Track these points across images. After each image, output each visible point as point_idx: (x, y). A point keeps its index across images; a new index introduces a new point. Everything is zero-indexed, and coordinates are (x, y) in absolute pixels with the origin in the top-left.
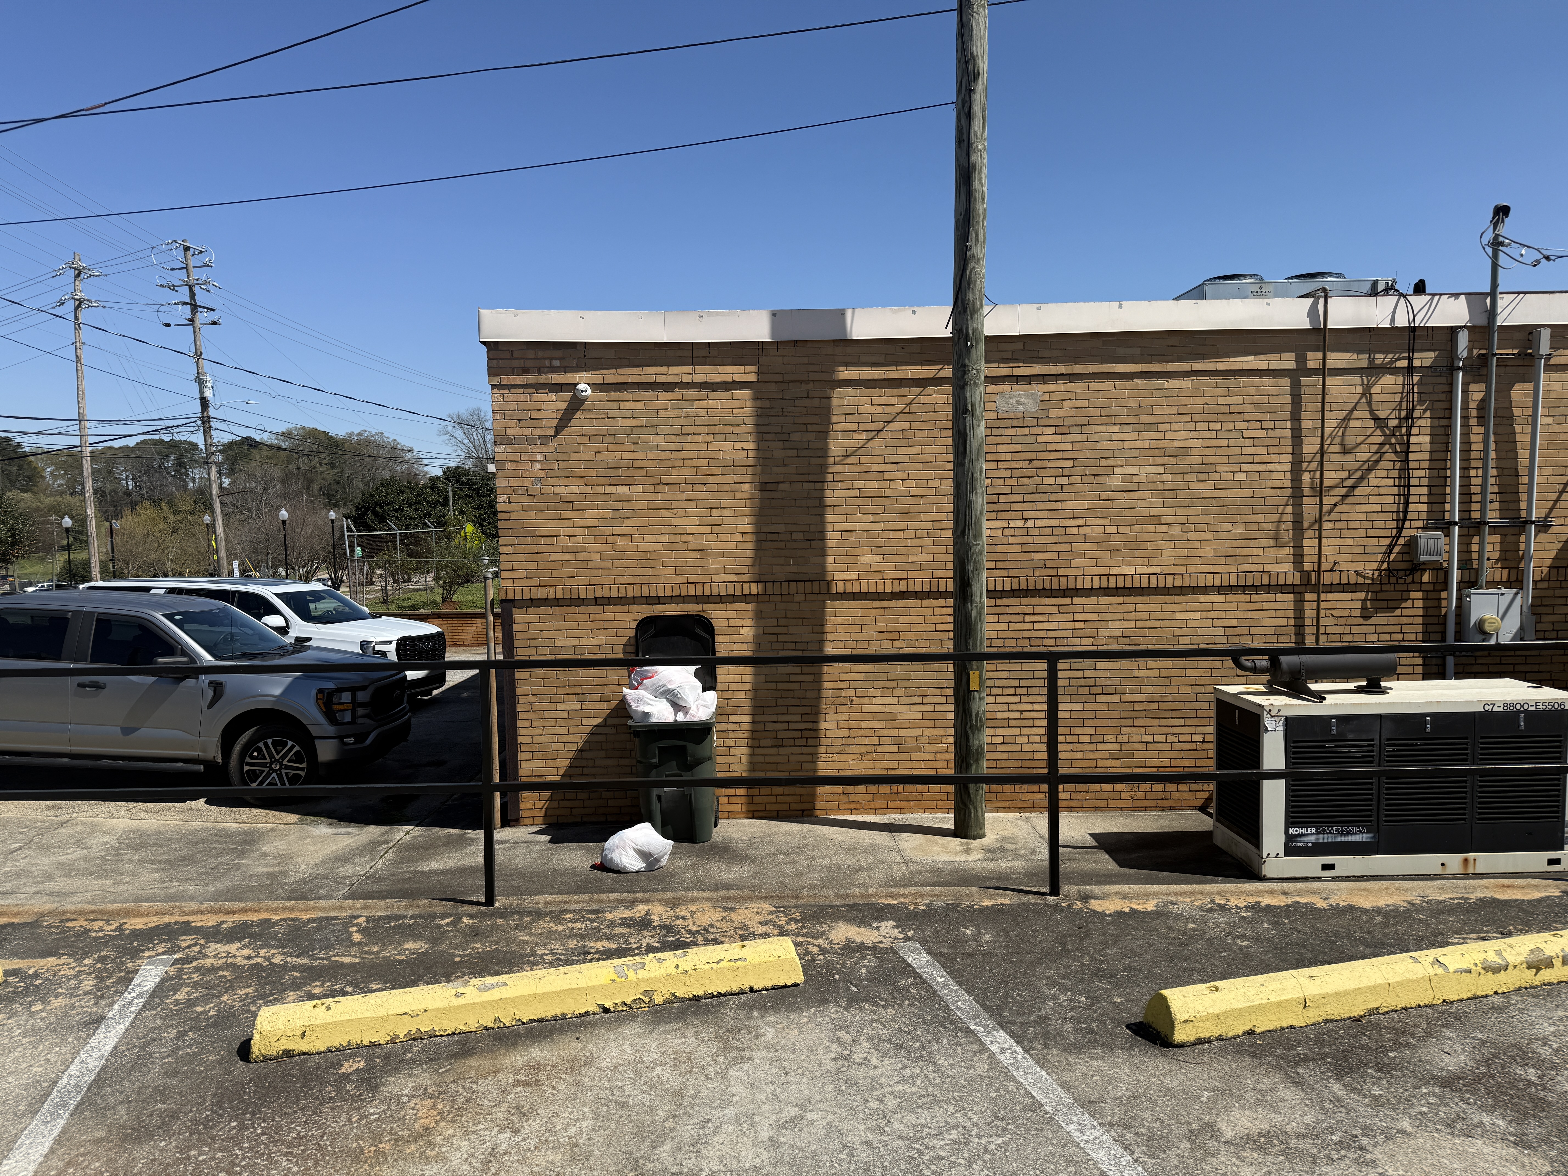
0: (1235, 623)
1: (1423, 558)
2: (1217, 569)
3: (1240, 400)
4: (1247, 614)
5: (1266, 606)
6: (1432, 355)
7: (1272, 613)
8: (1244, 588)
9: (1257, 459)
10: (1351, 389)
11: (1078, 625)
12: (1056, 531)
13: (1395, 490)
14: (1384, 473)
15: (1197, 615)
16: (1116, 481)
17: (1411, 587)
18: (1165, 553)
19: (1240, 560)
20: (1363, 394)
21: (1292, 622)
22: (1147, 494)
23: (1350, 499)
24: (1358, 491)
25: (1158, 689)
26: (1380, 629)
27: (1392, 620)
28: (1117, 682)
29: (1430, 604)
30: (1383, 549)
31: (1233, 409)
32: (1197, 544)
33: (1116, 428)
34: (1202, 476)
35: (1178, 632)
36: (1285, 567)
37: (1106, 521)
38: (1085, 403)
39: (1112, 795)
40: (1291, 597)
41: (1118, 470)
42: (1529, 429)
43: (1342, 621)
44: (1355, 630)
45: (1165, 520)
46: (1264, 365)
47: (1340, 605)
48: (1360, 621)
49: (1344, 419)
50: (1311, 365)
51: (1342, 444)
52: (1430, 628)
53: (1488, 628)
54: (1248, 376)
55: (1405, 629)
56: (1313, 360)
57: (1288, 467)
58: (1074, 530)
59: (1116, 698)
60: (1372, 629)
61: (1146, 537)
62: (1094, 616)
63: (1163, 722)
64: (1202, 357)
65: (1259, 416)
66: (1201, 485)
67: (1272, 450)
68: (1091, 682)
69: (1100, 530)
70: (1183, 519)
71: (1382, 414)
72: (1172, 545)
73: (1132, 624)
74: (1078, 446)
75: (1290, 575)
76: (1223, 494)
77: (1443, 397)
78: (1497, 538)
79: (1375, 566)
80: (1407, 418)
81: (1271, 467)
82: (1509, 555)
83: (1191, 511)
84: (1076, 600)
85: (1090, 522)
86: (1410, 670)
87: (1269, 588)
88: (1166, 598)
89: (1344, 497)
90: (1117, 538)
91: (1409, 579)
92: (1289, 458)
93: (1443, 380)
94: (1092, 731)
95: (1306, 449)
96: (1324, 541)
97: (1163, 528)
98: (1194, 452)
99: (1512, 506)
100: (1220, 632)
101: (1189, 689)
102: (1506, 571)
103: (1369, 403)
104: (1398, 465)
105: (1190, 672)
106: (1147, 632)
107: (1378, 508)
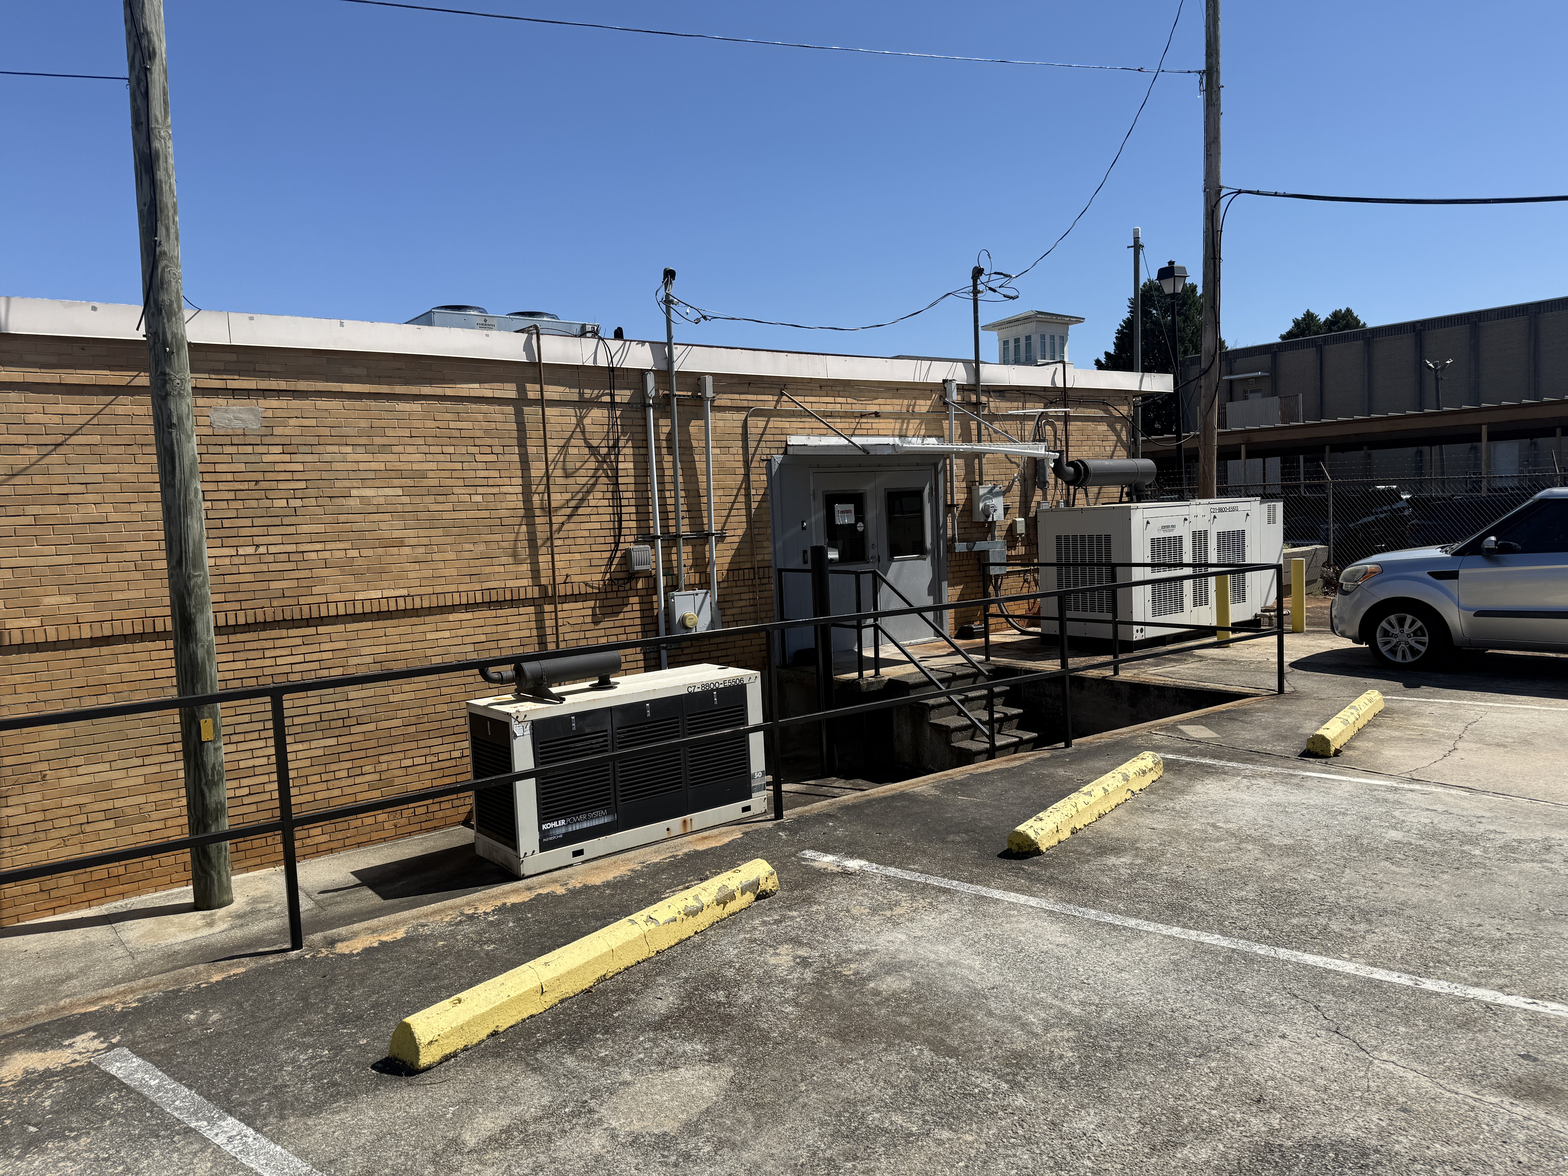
0: (483, 638)
1: (637, 568)
2: (462, 588)
3: (469, 425)
4: (494, 629)
5: (510, 619)
6: (628, 393)
7: (516, 626)
8: (489, 604)
9: (491, 482)
10: (566, 420)
11: (325, 656)
12: (293, 557)
13: (610, 510)
14: (600, 495)
15: (447, 634)
16: (354, 503)
17: (630, 593)
18: (411, 575)
19: (483, 578)
20: (578, 425)
21: (535, 632)
22: (387, 517)
23: (575, 519)
24: (581, 511)
25: (414, 712)
26: (608, 632)
27: (617, 624)
28: (371, 710)
29: (646, 606)
30: (605, 562)
31: (464, 433)
32: (442, 565)
33: (349, 449)
34: (440, 498)
35: (429, 652)
36: (525, 582)
37: (347, 545)
38: (313, 422)
39: (375, 827)
40: (531, 609)
41: (354, 492)
42: (704, 458)
43: (577, 628)
44: (588, 634)
45: (408, 542)
46: (488, 394)
47: (575, 613)
48: (592, 626)
49: (563, 446)
50: (531, 395)
51: (564, 469)
52: (647, 628)
53: (689, 623)
54: (475, 403)
55: (628, 630)
56: (532, 390)
57: (519, 489)
58: (313, 556)
59: (372, 727)
60: (602, 633)
61: (389, 559)
62: (343, 645)
63: (422, 744)
64: (430, 382)
65: (489, 441)
66: (440, 507)
67: (503, 474)
68: (344, 714)
69: (341, 554)
70: (425, 541)
71: (595, 443)
72: (417, 566)
73: (383, 649)
74: (309, 466)
75: (529, 589)
76: (462, 515)
77: (640, 429)
78: (689, 549)
79: (599, 577)
80: (614, 447)
81: (504, 489)
82: (699, 562)
83: (433, 532)
84: (321, 629)
85: (329, 546)
86: (634, 665)
87: (514, 603)
88: (415, 620)
89: (570, 516)
90: (360, 561)
91: (627, 587)
92: (519, 481)
93: (639, 415)
94: (349, 765)
95: (534, 473)
96: (557, 557)
97: (407, 550)
98: (430, 474)
99: (698, 521)
100: (470, 648)
101: (445, 708)
102: (698, 575)
103: (583, 432)
104: (611, 488)
105: (444, 690)
106: (399, 655)
107: (598, 526)
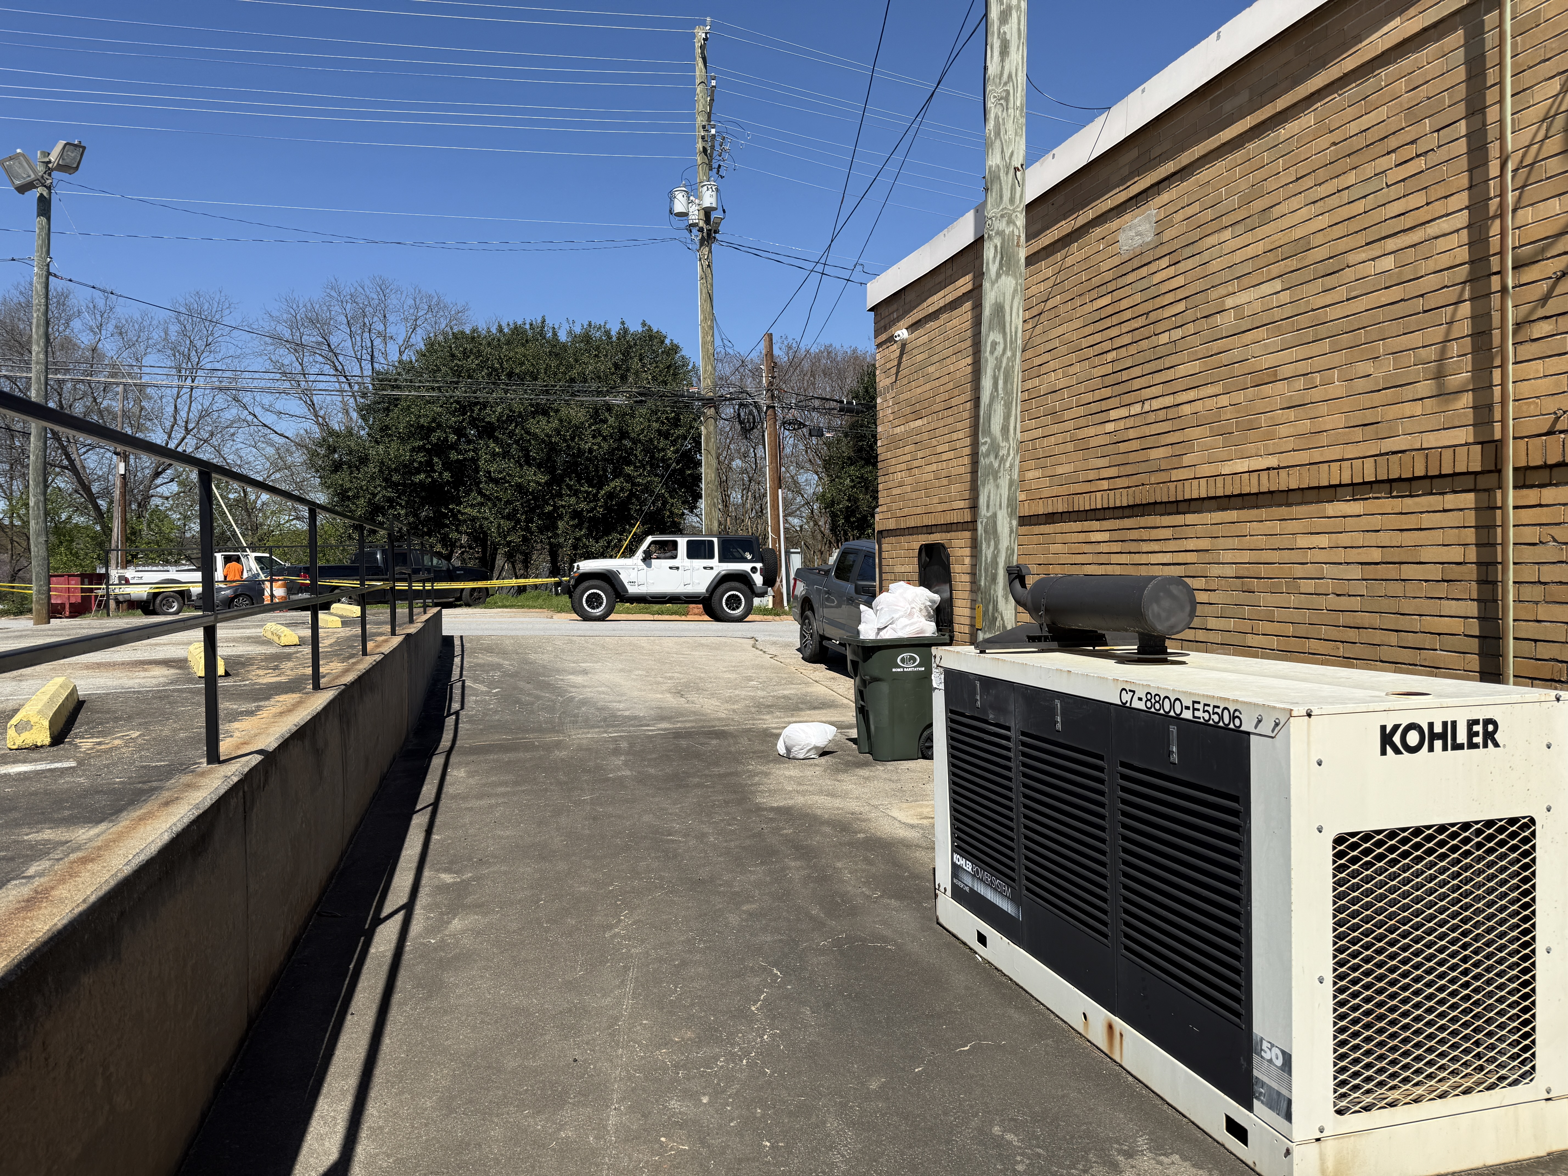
0: (1380, 555)
4: (1397, 539)
5: (1427, 520)
7: (1439, 537)
9: (1408, 221)
12: (1171, 413)
15: (1323, 541)
18: (1283, 430)
21: (1472, 555)
22: (1262, 333)
33: (1228, 234)
34: (1330, 281)
35: (1299, 571)
37: (1216, 389)
38: (1198, 207)
40: (1468, 499)
41: (1229, 302)
45: (1283, 372)
58: (1187, 409)
61: (1260, 406)
62: (1206, 544)
67: (1431, 194)
69: (1212, 403)
70: (1305, 367)
72: (1291, 414)
73: (1246, 556)
74: (1190, 276)
75: (1462, 452)
81: (1432, 230)
83: (1315, 349)
85: (1202, 393)
90: (1228, 414)
96: (1531, 368)
97: (1280, 388)
98: (1319, 239)
100: (1356, 572)
106: (1263, 570)
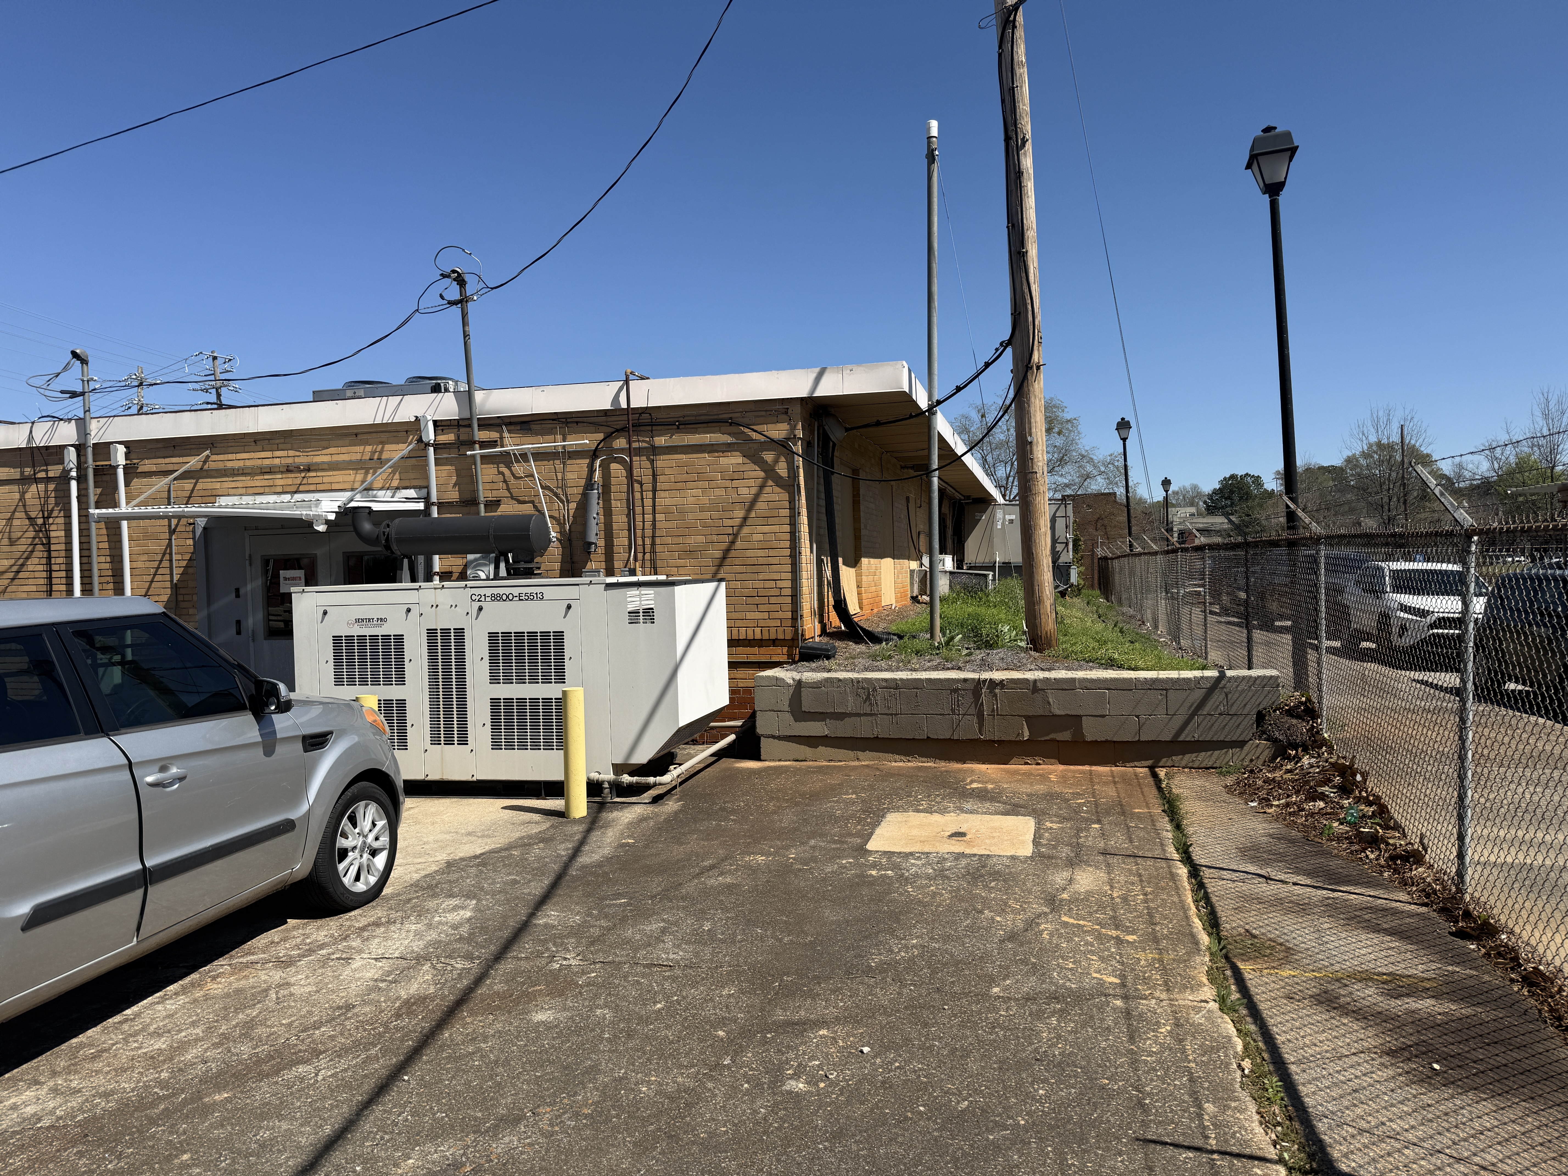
10: (13, 495)
13: (44, 574)
14: (36, 561)
20: (20, 500)
23: (17, 581)
24: (21, 575)
49: (10, 519)
51: (9, 538)
71: (33, 515)
80: (47, 518)
93: (64, 487)
99: (120, 586)
103: (25, 506)
107: (34, 588)
